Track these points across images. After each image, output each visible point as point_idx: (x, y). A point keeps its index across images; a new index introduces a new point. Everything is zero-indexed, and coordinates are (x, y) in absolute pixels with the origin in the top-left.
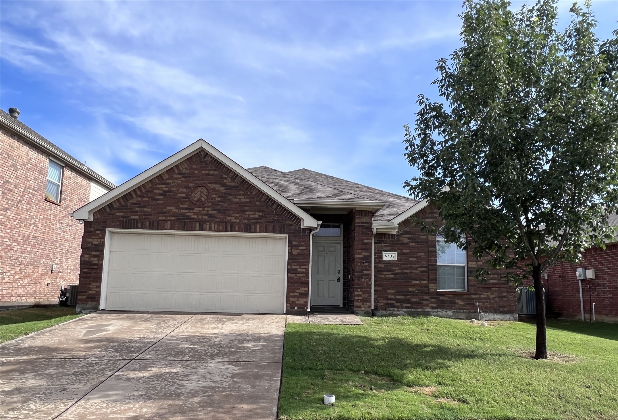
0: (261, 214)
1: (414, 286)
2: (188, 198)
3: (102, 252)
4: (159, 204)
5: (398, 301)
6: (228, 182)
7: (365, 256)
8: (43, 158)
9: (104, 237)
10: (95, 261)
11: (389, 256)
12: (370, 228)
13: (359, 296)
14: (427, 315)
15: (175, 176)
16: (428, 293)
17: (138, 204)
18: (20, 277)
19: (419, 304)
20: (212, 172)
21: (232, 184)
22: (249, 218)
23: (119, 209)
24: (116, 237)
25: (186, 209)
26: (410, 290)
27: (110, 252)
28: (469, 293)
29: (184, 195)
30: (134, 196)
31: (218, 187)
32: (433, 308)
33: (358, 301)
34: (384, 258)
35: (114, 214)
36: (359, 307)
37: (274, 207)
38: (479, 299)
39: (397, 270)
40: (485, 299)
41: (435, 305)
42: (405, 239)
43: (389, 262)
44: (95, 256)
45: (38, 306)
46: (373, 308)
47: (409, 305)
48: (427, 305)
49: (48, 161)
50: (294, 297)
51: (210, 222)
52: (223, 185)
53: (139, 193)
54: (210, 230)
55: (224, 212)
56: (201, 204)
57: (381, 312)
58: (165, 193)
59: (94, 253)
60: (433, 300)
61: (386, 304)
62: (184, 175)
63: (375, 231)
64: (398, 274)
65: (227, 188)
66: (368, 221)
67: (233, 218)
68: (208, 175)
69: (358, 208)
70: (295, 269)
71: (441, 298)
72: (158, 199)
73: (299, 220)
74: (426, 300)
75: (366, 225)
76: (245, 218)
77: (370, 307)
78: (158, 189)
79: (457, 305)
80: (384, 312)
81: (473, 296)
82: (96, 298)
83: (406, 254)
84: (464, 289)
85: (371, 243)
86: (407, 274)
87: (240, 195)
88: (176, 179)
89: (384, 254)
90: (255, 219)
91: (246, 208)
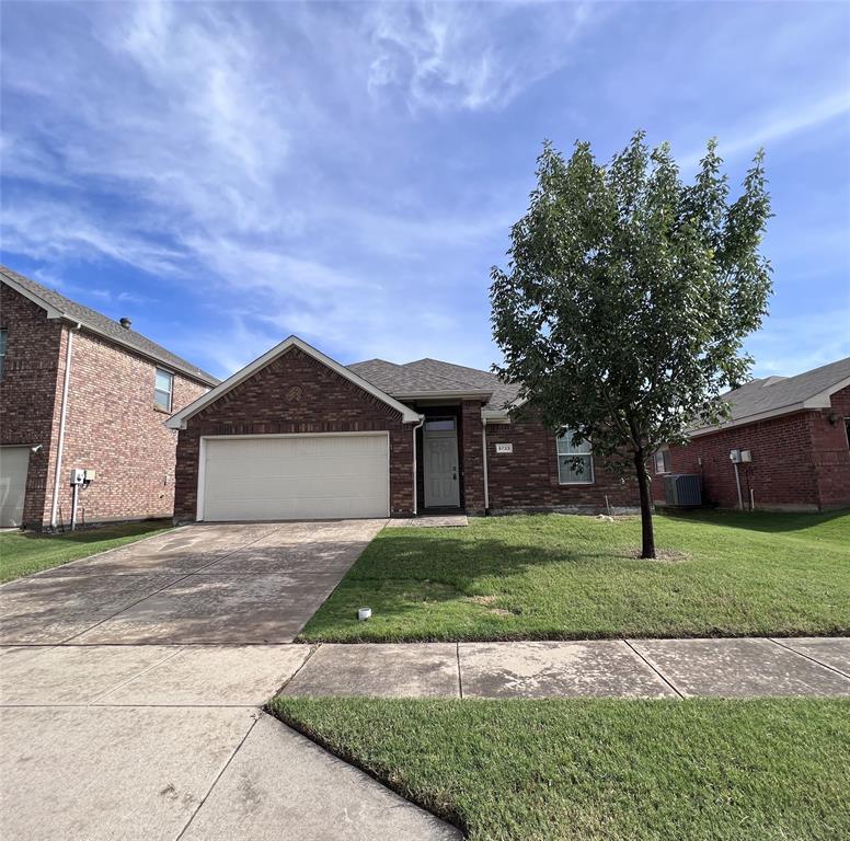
0: (359, 411)
1: (532, 480)
2: (282, 399)
3: (197, 460)
4: (253, 408)
5: (515, 497)
6: (324, 379)
7: (475, 450)
8: (149, 367)
9: (198, 445)
10: (190, 470)
11: (504, 449)
12: (479, 419)
13: (470, 494)
14: (548, 511)
15: (269, 377)
16: (550, 487)
17: (232, 409)
18: (130, 491)
19: (540, 500)
20: (306, 370)
21: (328, 381)
22: (346, 416)
23: (213, 415)
24: (212, 444)
25: (281, 410)
26: (529, 484)
27: (207, 460)
28: (596, 485)
29: (277, 396)
30: (227, 400)
31: (312, 385)
32: (556, 504)
33: (469, 500)
34: (498, 451)
35: (207, 421)
36: (470, 506)
37: (373, 402)
38: (608, 492)
39: (512, 463)
40: (615, 490)
41: (557, 501)
42: (520, 428)
43: (504, 455)
44: (190, 466)
45: (151, 520)
46: (487, 507)
47: (528, 501)
48: (549, 501)
49: (155, 370)
50: (398, 498)
51: (306, 423)
52: (318, 382)
53: (232, 397)
54: (306, 431)
55: (320, 411)
56: (295, 404)
57: (496, 511)
58: (258, 396)
59: (189, 463)
60: (556, 495)
61: (503, 501)
62: (277, 375)
63: (485, 421)
64: (514, 467)
65: (323, 385)
66: (476, 411)
67: (330, 417)
68: (302, 373)
69: (465, 398)
70: (398, 469)
71: (565, 492)
72: (251, 402)
73: (401, 415)
74: (547, 495)
75: (475, 416)
76: (342, 417)
77: (484, 505)
78: (252, 391)
79: (583, 500)
80: (501, 511)
81: (601, 489)
82: (192, 509)
83: (522, 445)
84: (591, 480)
85: (481, 435)
86: (523, 467)
87: (335, 392)
88: (270, 380)
89: (498, 446)
90: (353, 416)
91: (343, 406)
